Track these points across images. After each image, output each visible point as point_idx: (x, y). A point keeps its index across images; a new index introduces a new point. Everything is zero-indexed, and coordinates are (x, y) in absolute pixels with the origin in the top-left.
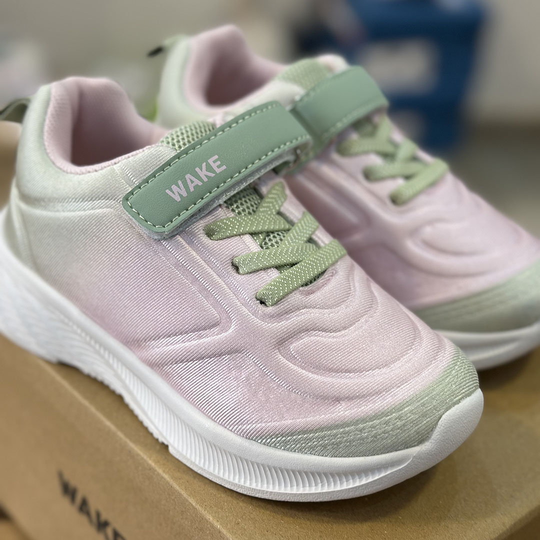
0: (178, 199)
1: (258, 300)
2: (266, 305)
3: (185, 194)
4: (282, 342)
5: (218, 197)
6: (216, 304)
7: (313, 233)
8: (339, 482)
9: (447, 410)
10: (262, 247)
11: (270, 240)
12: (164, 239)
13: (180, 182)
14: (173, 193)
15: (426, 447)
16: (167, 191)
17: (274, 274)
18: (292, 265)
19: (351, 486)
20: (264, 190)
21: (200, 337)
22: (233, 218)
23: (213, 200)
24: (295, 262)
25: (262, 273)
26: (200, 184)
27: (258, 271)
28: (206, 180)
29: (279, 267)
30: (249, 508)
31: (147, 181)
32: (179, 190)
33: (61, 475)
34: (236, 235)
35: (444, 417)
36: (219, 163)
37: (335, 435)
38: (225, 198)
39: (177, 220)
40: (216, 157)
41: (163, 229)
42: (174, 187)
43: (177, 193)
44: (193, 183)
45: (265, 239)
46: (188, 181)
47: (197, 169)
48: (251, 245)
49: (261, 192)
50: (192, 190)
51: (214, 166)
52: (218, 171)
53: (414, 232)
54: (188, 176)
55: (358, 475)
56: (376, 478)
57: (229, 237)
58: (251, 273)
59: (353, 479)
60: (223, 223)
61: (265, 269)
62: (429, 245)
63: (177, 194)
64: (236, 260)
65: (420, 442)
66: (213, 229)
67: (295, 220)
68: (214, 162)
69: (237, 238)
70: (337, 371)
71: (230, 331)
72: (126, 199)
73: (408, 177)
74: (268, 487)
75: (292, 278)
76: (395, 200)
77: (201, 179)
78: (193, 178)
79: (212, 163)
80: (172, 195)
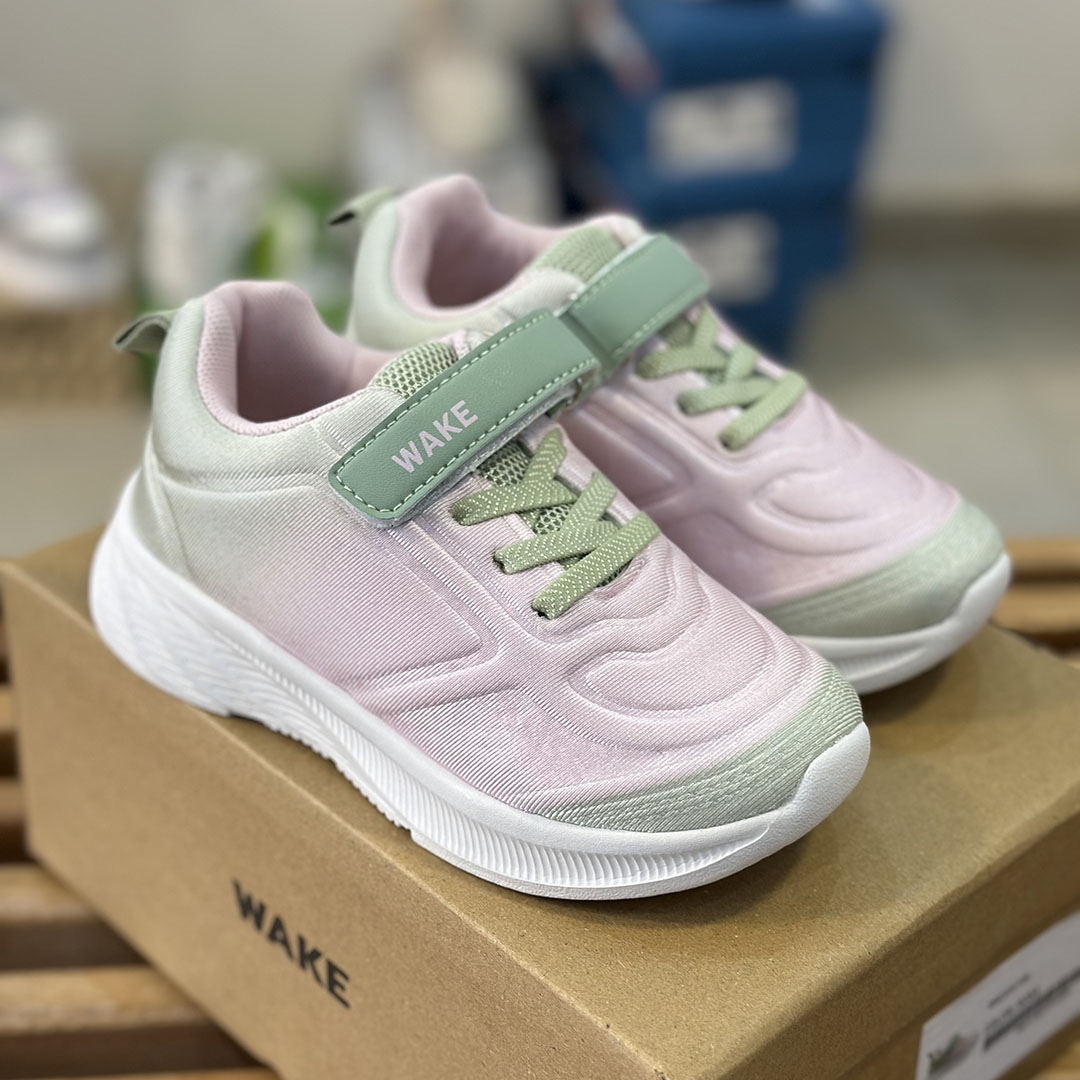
0: (411, 468)
1: (535, 610)
2: (546, 617)
3: (420, 461)
4: (573, 669)
5: (467, 462)
6: (474, 619)
7: (609, 504)
8: (665, 868)
9: (816, 755)
10: (535, 532)
11: (546, 520)
12: (393, 528)
13: (412, 444)
14: (403, 460)
15: (788, 810)
16: (394, 458)
17: (556, 571)
18: (582, 556)
19: (684, 872)
20: (532, 444)
21: (453, 668)
22: (491, 491)
23: (460, 468)
24: (584, 551)
25: (539, 571)
26: (442, 444)
27: (532, 567)
28: (449, 438)
29: (562, 561)
30: (537, 913)
31: (363, 444)
32: (411, 455)
33: (237, 887)
34: (497, 517)
35: (812, 766)
36: (466, 411)
37: (658, 801)
38: (477, 463)
39: (411, 500)
40: (462, 403)
41: (390, 515)
42: (403, 451)
43: (408, 459)
44: (431, 444)
45: (539, 519)
46: (424, 441)
47: (436, 423)
48: (518, 530)
49: (529, 446)
50: (430, 454)
51: (460, 417)
52: (466, 423)
53: (759, 489)
54: (423, 435)
55: (693, 856)
56: (720, 858)
57: (487, 520)
58: (522, 571)
59: (686, 862)
60: (477, 500)
61: (543, 564)
62: (782, 508)
63: (408, 461)
64: (500, 554)
65: (780, 804)
66: (463, 509)
67: (581, 487)
68: (460, 411)
69: (499, 519)
70: (655, 708)
71: (496, 658)
72: (334, 471)
73: (745, 406)
74: (563, 882)
75: (583, 576)
76: (727, 442)
77: (442, 438)
78: (430, 437)
79: (457, 414)
80: (401, 463)
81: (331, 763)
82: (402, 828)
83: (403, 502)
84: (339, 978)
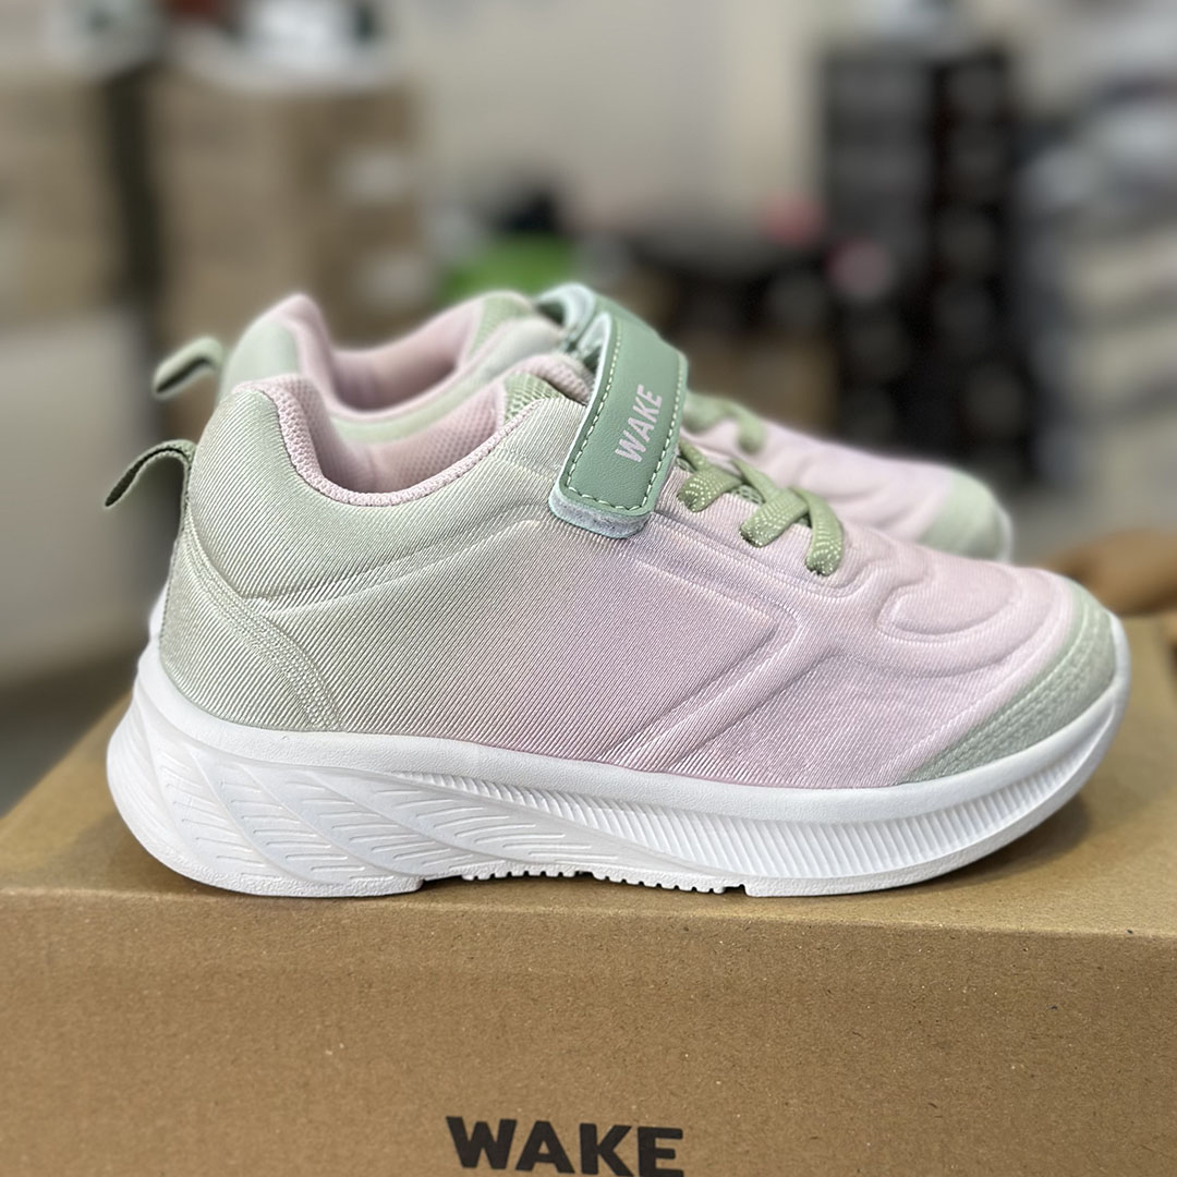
0: (637, 458)
1: (811, 570)
2: (825, 574)
3: (643, 450)
4: (876, 615)
6: (758, 601)
10: (756, 503)
13: (626, 433)
14: (627, 451)
16: (617, 451)
17: (803, 530)
18: (805, 516)
21: (758, 661)
24: (803, 512)
25: (790, 535)
26: (652, 428)
27: (780, 534)
29: (797, 522)
31: (579, 448)
32: (633, 445)
34: (719, 496)
37: (1022, 710)
39: (653, 491)
40: (641, 386)
41: (642, 511)
42: (623, 443)
43: (631, 450)
44: (643, 429)
46: (636, 428)
47: (635, 408)
50: (648, 440)
51: (649, 397)
52: (657, 404)
54: (631, 421)
56: (1088, 753)
58: (774, 541)
60: (696, 483)
61: (787, 527)
63: (632, 452)
64: (747, 528)
66: (690, 495)
68: (645, 393)
69: (720, 499)
70: (965, 627)
71: (800, 632)
72: (564, 484)
77: (650, 422)
78: (639, 422)
79: (644, 396)
80: (628, 456)
81: (584, 877)
82: (728, 890)
83: (646, 495)
84: (661, 1143)
